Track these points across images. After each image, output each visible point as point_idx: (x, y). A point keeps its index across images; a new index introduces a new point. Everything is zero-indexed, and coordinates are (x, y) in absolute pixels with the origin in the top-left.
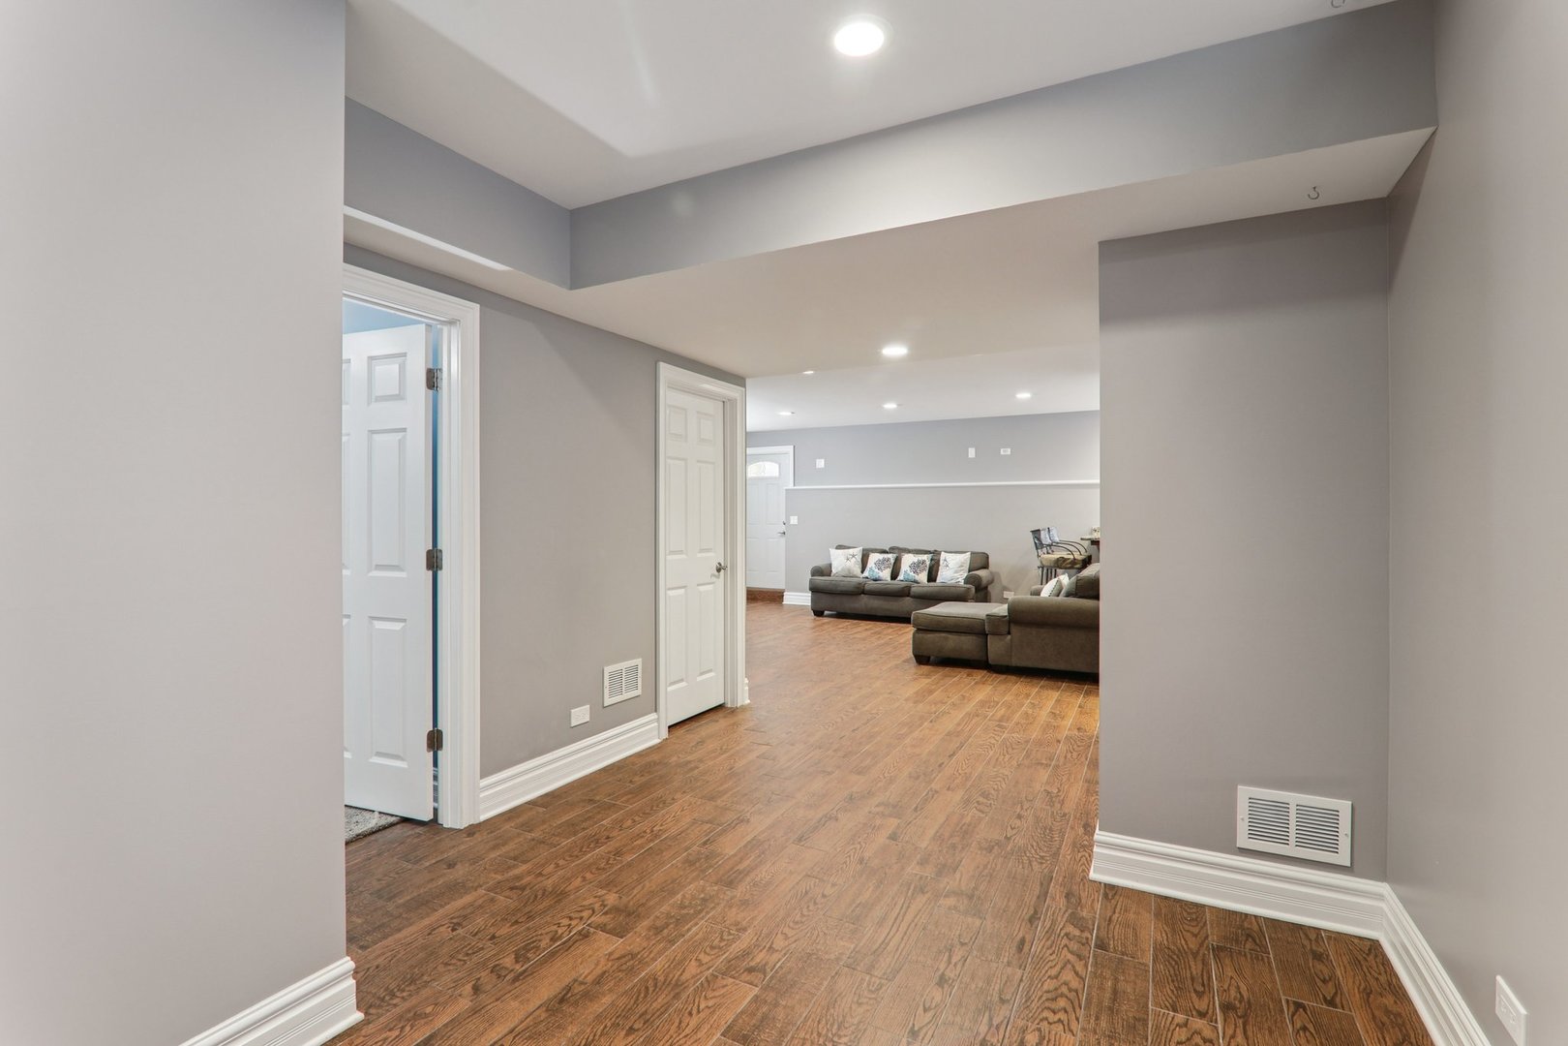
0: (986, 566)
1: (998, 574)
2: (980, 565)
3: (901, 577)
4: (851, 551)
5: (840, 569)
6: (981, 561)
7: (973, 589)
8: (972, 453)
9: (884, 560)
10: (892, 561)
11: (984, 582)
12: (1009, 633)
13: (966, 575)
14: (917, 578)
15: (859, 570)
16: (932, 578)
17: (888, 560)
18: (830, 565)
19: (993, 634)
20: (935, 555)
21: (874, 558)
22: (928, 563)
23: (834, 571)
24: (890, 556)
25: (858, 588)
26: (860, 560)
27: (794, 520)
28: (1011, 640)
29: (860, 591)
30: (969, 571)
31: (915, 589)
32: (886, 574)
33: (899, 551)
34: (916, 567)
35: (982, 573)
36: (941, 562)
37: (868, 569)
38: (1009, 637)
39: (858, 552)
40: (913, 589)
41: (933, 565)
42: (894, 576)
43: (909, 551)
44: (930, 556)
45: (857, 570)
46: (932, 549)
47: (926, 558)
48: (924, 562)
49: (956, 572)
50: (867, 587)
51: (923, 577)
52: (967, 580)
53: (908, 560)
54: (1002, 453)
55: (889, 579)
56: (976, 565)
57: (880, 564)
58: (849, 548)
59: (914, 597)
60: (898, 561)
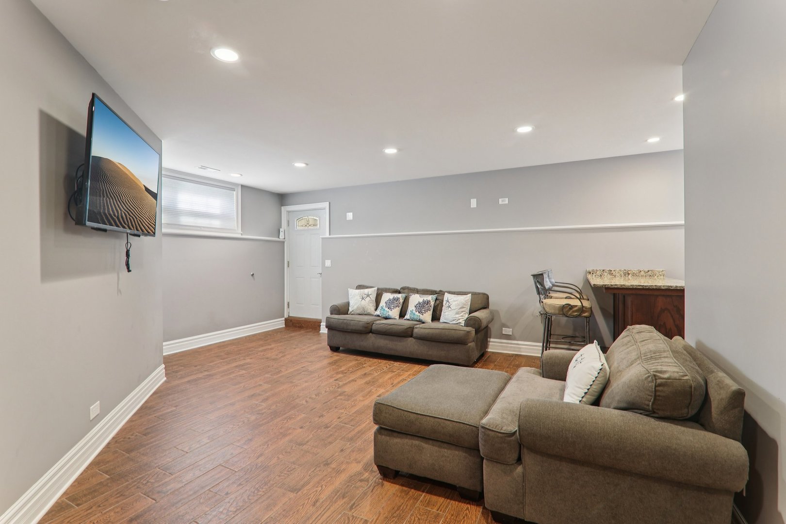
0: (486, 307)
1: (497, 312)
2: (481, 306)
3: (407, 316)
4: (366, 291)
5: (355, 307)
6: (481, 302)
7: (474, 332)
8: (474, 203)
9: (394, 299)
10: (401, 301)
11: (484, 324)
12: (519, 460)
13: (467, 316)
14: (422, 317)
15: (373, 308)
16: (436, 317)
17: (398, 299)
18: (348, 304)
19: (491, 460)
20: (439, 295)
21: (386, 297)
22: (432, 303)
23: (351, 309)
24: (399, 296)
25: (366, 328)
26: (374, 299)
27: (328, 263)
28: (524, 475)
29: (368, 330)
30: (470, 313)
31: (419, 330)
32: (395, 313)
33: (408, 291)
34: (421, 307)
35: (480, 314)
36: (444, 303)
37: (380, 308)
38: (520, 469)
39: (372, 292)
40: (416, 331)
41: (438, 305)
42: (402, 315)
43: (417, 291)
44: (434, 297)
45: (371, 308)
46: (438, 290)
47: (431, 298)
48: (428, 302)
49: (457, 313)
50: (374, 327)
51: (427, 317)
52: (468, 322)
53: (415, 299)
54: (500, 202)
55: (397, 317)
56: (477, 306)
57: (390, 304)
58: (367, 287)
59: (416, 338)
60: (406, 300)
